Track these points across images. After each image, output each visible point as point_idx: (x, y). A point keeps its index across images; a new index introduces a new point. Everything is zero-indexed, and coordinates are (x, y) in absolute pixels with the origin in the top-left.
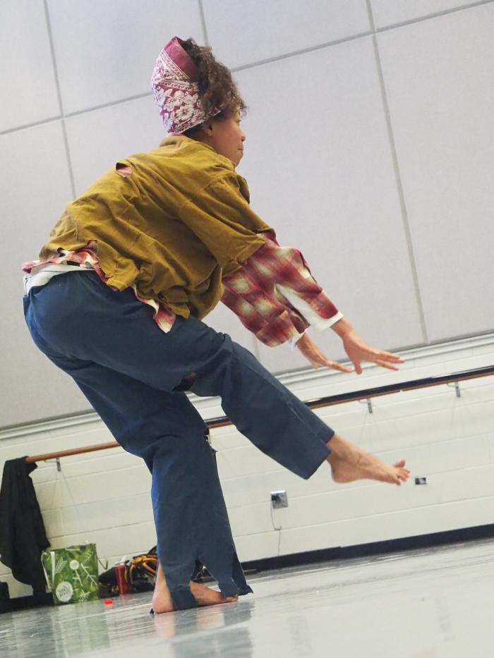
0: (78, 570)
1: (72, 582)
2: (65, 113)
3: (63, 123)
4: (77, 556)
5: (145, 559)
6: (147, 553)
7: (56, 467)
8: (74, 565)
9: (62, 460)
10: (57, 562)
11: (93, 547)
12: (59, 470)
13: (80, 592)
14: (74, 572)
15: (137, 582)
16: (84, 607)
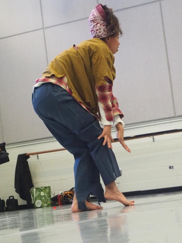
0: (44, 196)
1: (41, 200)
2: (45, 27)
3: (44, 30)
4: (43, 191)
5: (69, 192)
6: (69, 190)
7: (37, 158)
8: (42, 194)
9: (39, 155)
10: (36, 192)
11: (49, 187)
12: (38, 158)
13: (44, 204)
14: (42, 196)
15: (65, 201)
16: (45, 209)
